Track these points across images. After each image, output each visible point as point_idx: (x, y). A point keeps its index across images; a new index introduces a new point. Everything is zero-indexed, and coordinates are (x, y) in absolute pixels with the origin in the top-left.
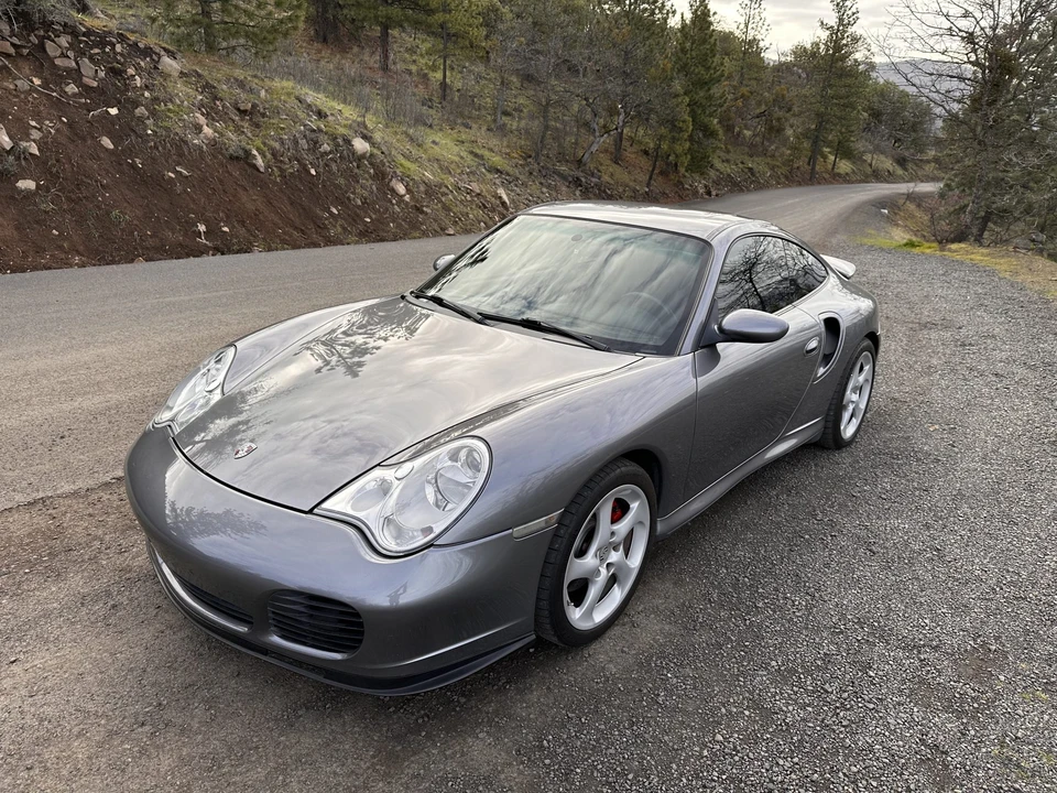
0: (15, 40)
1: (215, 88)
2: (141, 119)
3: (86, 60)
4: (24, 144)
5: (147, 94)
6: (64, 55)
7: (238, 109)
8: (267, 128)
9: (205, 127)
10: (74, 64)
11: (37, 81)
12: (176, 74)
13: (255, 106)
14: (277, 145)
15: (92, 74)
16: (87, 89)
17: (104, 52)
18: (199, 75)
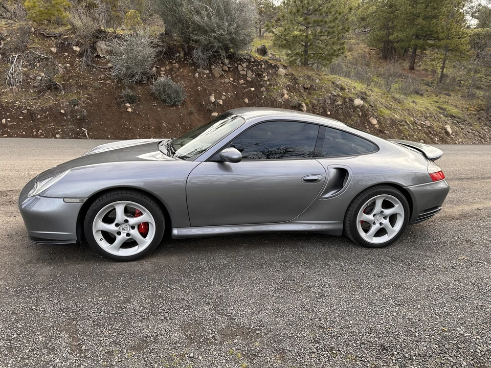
0: (229, 66)
1: (297, 79)
2: (262, 93)
3: (250, 71)
4: (218, 100)
5: (268, 83)
6: (243, 70)
7: (304, 88)
8: (314, 95)
9: (286, 95)
10: (245, 73)
11: (231, 79)
12: (283, 75)
13: (311, 86)
14: (315, 102)
15: (250, 76)
16: (247, 81)
17: (258, 68)
18: (293, 75)
